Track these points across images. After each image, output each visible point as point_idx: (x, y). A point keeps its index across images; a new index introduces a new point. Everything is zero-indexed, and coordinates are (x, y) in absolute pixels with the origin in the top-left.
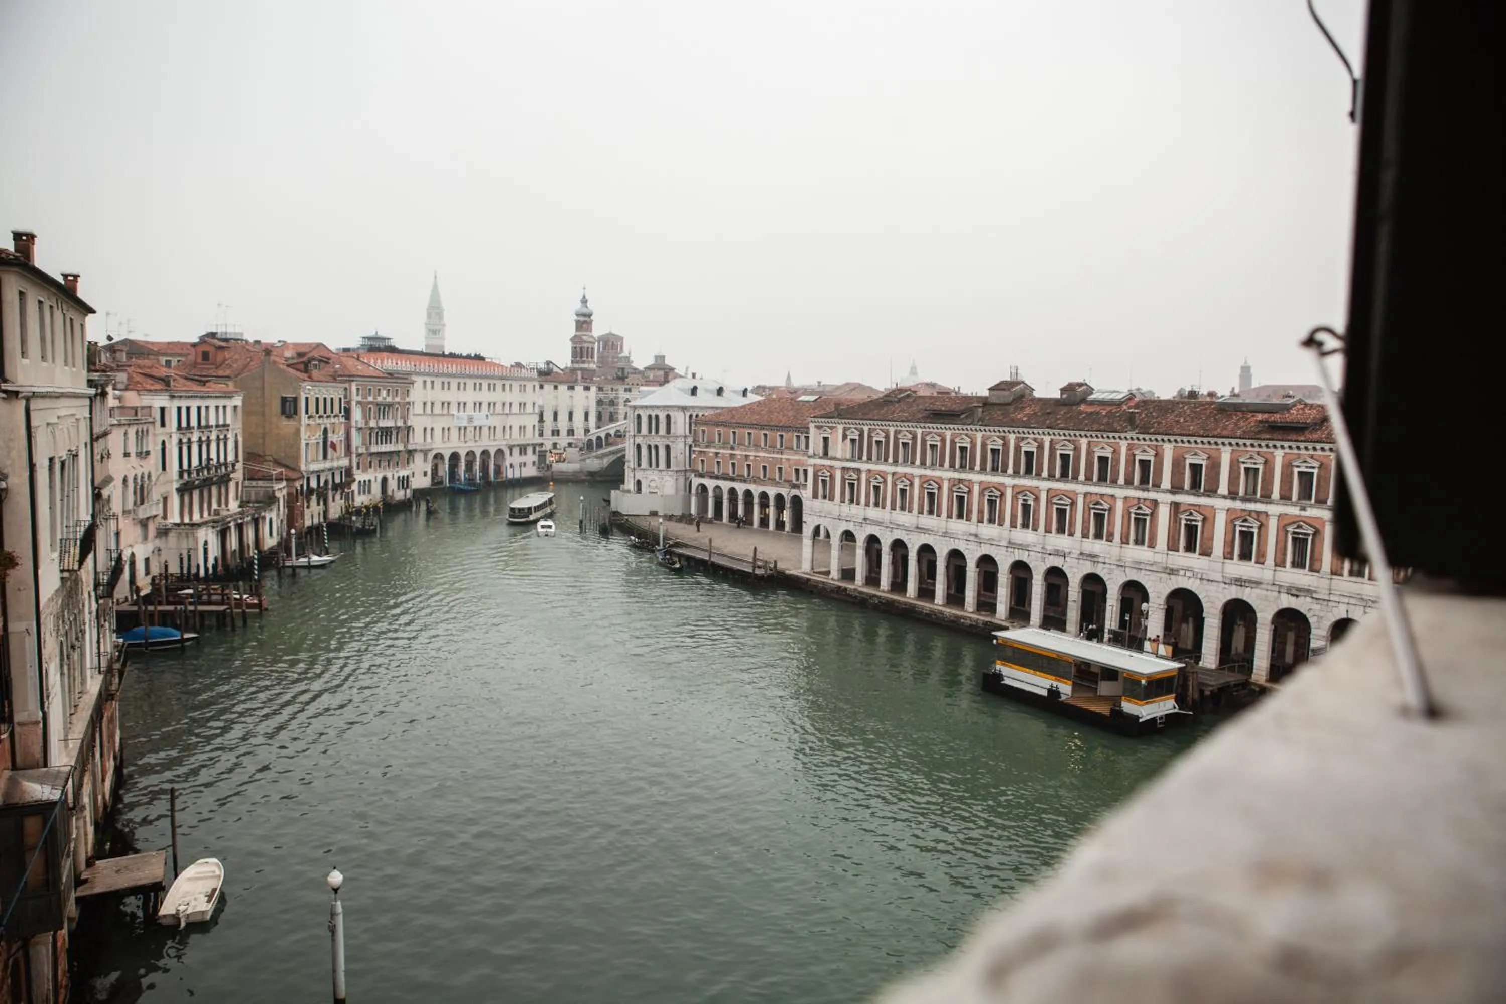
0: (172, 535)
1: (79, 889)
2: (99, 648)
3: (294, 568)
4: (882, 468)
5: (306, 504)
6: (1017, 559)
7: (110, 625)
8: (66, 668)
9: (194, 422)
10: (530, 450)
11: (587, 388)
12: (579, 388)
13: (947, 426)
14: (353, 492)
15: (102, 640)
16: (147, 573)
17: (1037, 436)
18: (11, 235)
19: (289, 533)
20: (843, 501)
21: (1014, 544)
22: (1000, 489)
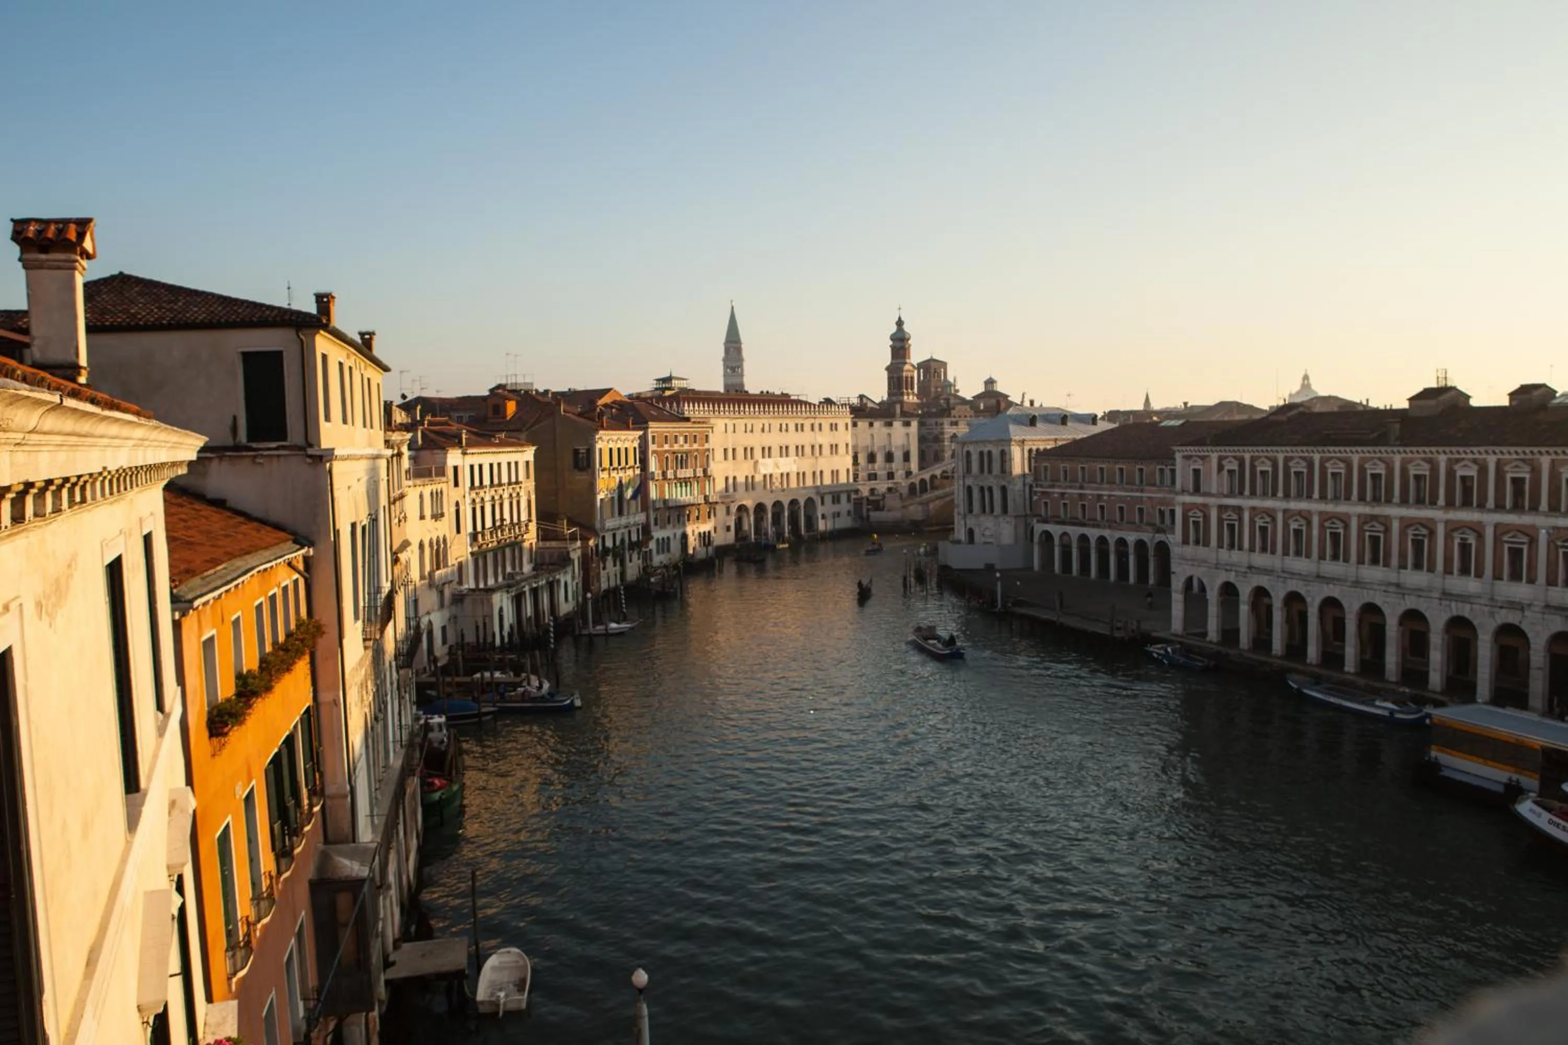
0: (468, 601)
1: (388, 971)
2: (400, 720)
3: (590, 636)
4: (1269, 503)
5: (601, 565)
6: (1455, 613)
7: (410, 696)
8: (370, 741)
9: (487, 481)
10: (844, 498)
11: (907, 424)
12: (897, 424)
13: (1354, 449)
14: (651, 551)
15: (403, 713)
16: (444, 642)
17: (1477, 456)
18: (313, 298)
19: (585, 598)
20: (1220, 546)
21: (1451, 595)
22: (1430, 527)
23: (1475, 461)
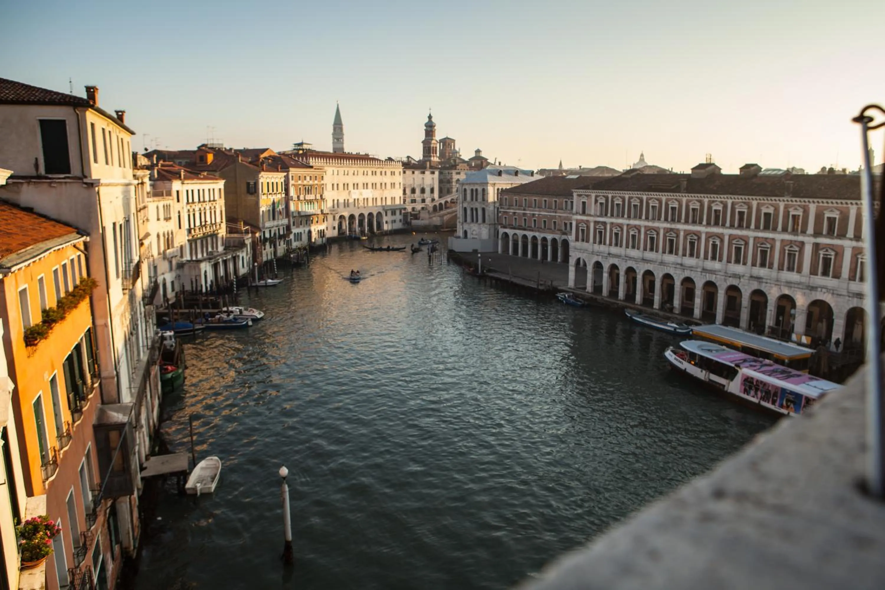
0: (186, 268)
1: (143, 472)
2: (146, 334)
3: (257, 287)
4: (620, 221)
5: (263, 248)
6: (708, 279)
7: (153, 321)
8: (128, 346)
9: (196, 199)
10: (398, 212)
11: (433, 173)
12: (428, 173)
13: (663, 194)
14: (291, 240)
15: (148, 330)
16: (173, 290)
17: (723, 200)
18: (85, 89)
19: (254, 266)
20: (595, 242)
21: (707, 270)
22: (698, 234)
23: (721, 202)
